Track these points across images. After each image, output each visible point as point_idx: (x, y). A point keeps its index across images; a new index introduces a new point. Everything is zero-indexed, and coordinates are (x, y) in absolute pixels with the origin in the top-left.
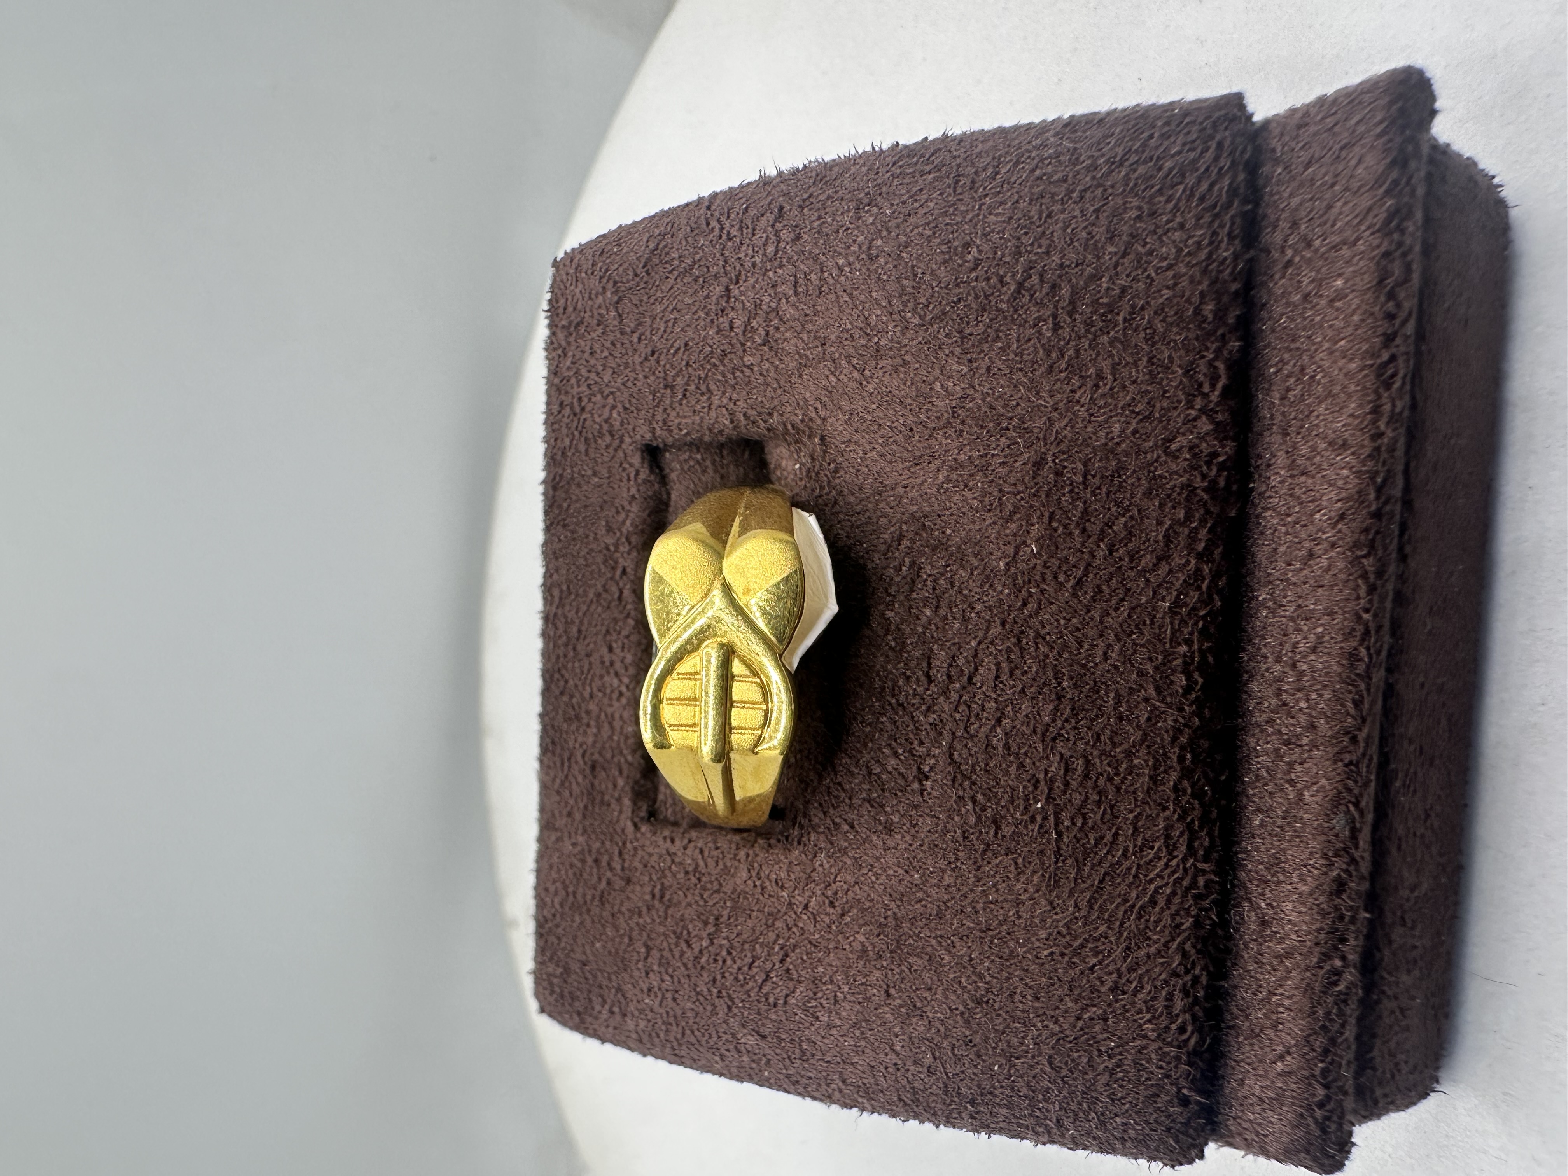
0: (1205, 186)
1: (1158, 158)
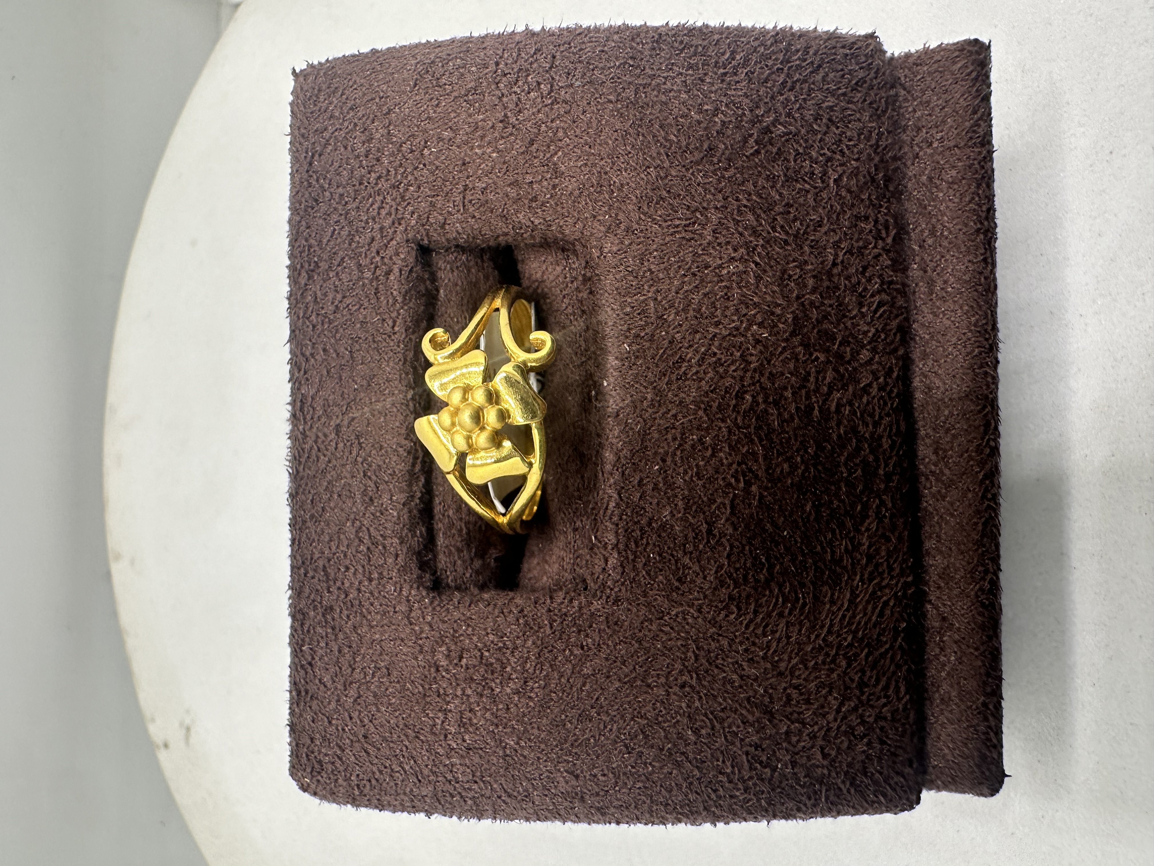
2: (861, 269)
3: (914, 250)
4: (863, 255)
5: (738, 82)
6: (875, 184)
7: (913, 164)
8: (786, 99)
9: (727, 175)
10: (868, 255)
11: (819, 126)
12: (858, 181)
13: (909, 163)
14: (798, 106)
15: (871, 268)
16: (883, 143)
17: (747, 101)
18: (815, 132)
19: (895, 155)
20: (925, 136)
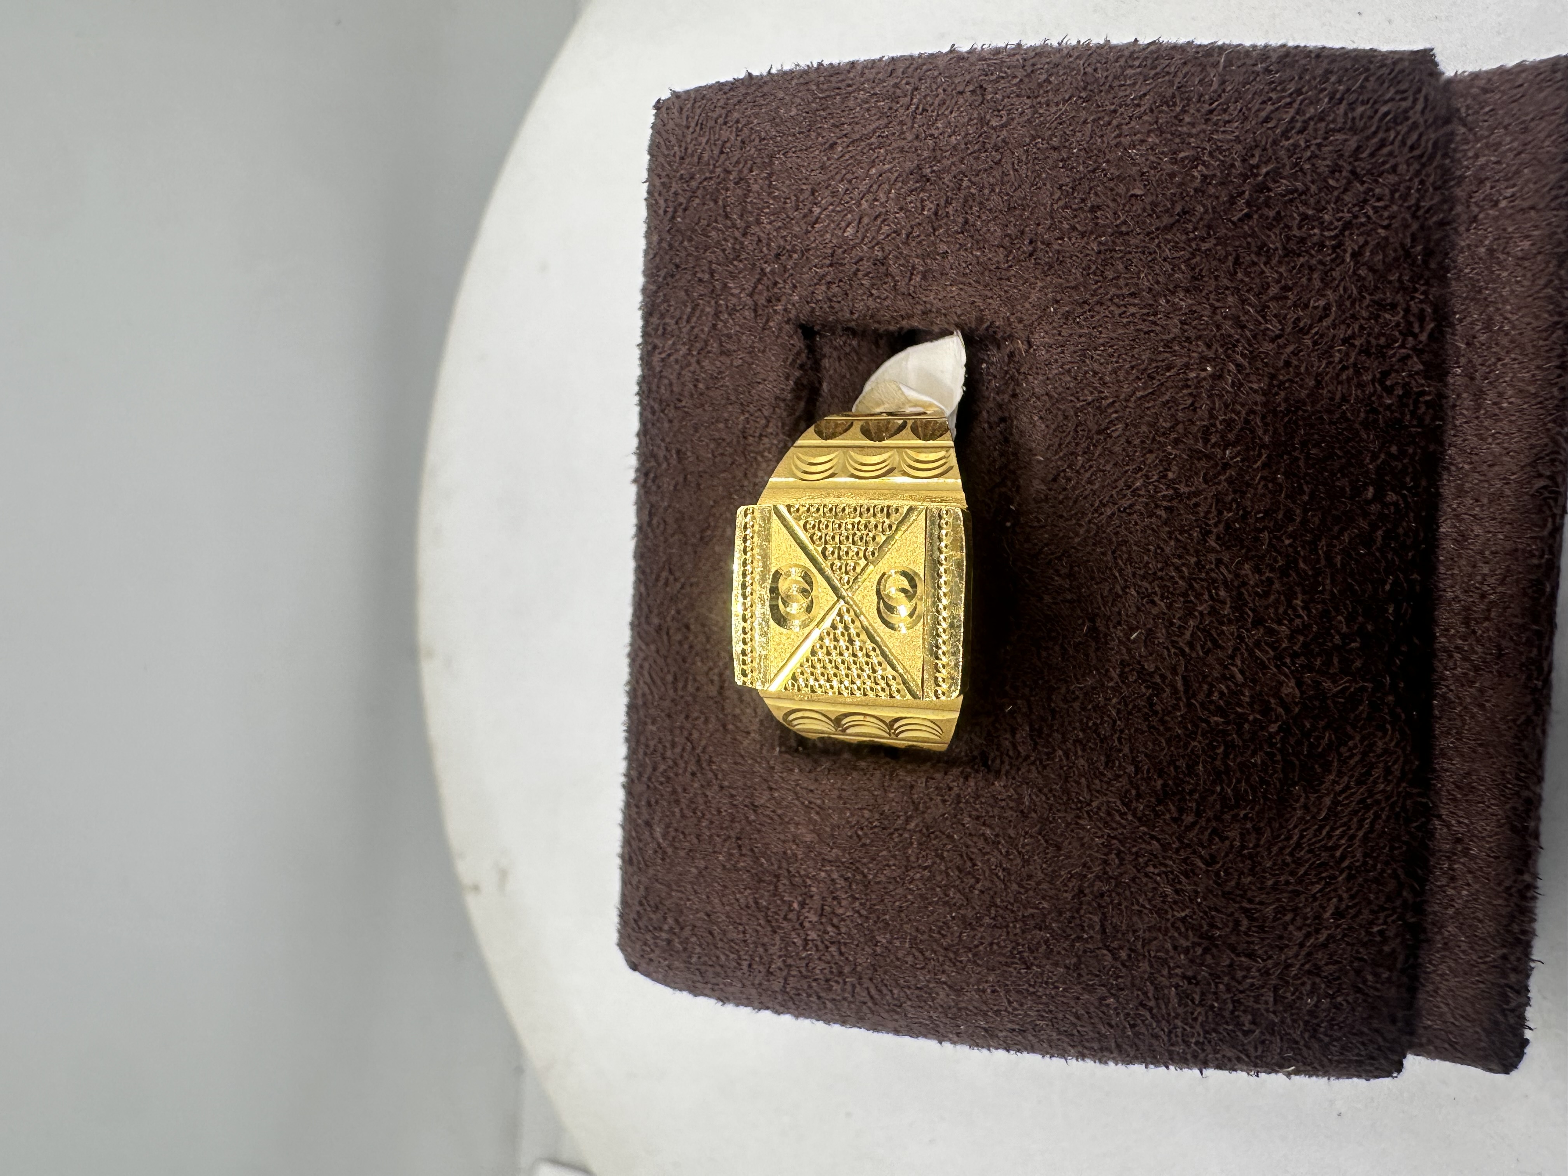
0: (1414, 136)
1: (1375, 102)
2: (1378, 376)
3: (1458, 347)
4: (1384, 356)
5: (1229, 122)
6: (1409, 260)
7: (1468, 230)
8: (1293, 145)
9: (1204, 246)
10: (1390, 358)
11: (1337, 180)
12: (1385, 256)
13: (1462, 229)
14: (1309, 154)
15: (1393, 375)
16: (1425, 204)
17: (1239, 147)
18: (1329, 189)
19: (1443, 219)
20: (1488, 191)
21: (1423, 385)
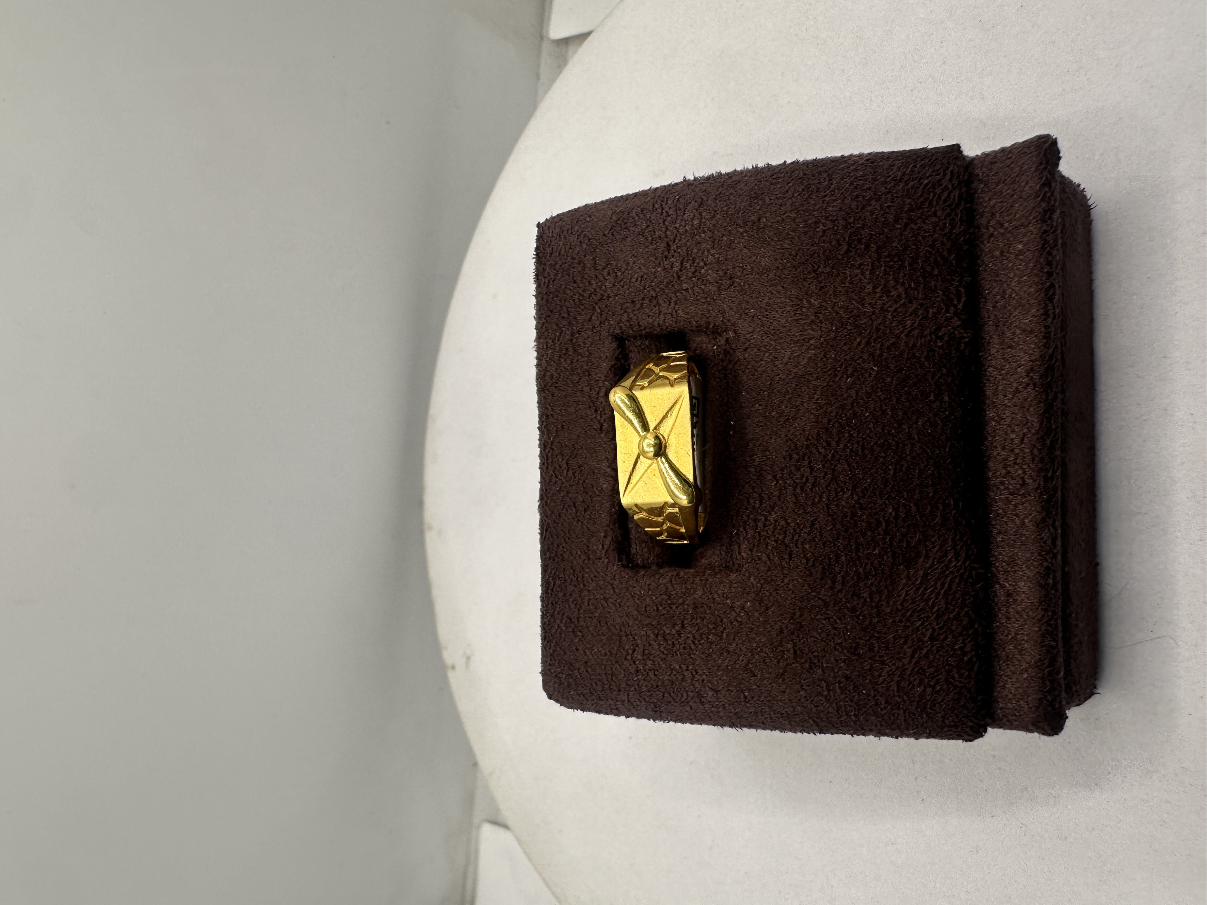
2: (933, 330)
3: (988, 309)
4: (936, 319)
10: (941, 319)
13: (986, 242)
14: (882, 212)
15: (943, 329)
16: (956, 231)
17: (842, 213)
19: (970, 238)
20: (998, 219)
21: (962, 333)
